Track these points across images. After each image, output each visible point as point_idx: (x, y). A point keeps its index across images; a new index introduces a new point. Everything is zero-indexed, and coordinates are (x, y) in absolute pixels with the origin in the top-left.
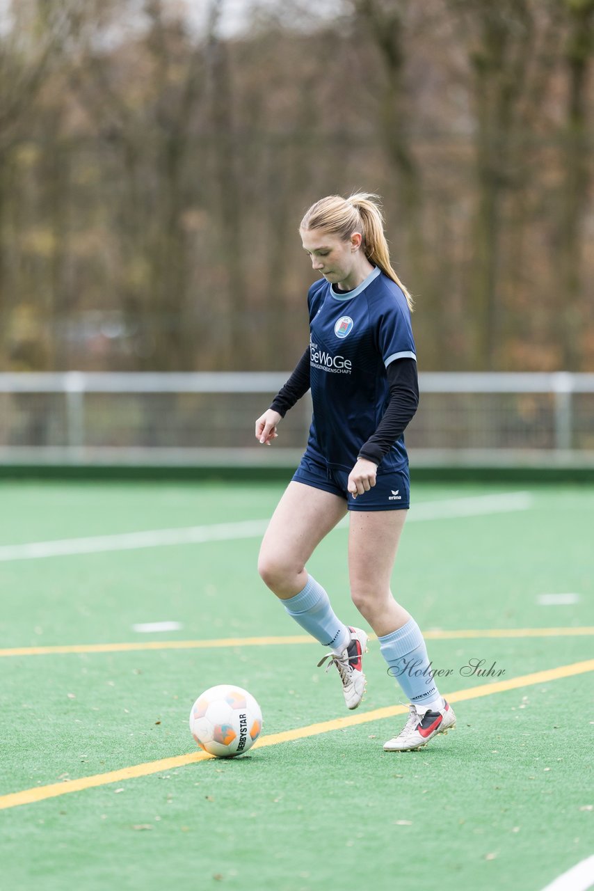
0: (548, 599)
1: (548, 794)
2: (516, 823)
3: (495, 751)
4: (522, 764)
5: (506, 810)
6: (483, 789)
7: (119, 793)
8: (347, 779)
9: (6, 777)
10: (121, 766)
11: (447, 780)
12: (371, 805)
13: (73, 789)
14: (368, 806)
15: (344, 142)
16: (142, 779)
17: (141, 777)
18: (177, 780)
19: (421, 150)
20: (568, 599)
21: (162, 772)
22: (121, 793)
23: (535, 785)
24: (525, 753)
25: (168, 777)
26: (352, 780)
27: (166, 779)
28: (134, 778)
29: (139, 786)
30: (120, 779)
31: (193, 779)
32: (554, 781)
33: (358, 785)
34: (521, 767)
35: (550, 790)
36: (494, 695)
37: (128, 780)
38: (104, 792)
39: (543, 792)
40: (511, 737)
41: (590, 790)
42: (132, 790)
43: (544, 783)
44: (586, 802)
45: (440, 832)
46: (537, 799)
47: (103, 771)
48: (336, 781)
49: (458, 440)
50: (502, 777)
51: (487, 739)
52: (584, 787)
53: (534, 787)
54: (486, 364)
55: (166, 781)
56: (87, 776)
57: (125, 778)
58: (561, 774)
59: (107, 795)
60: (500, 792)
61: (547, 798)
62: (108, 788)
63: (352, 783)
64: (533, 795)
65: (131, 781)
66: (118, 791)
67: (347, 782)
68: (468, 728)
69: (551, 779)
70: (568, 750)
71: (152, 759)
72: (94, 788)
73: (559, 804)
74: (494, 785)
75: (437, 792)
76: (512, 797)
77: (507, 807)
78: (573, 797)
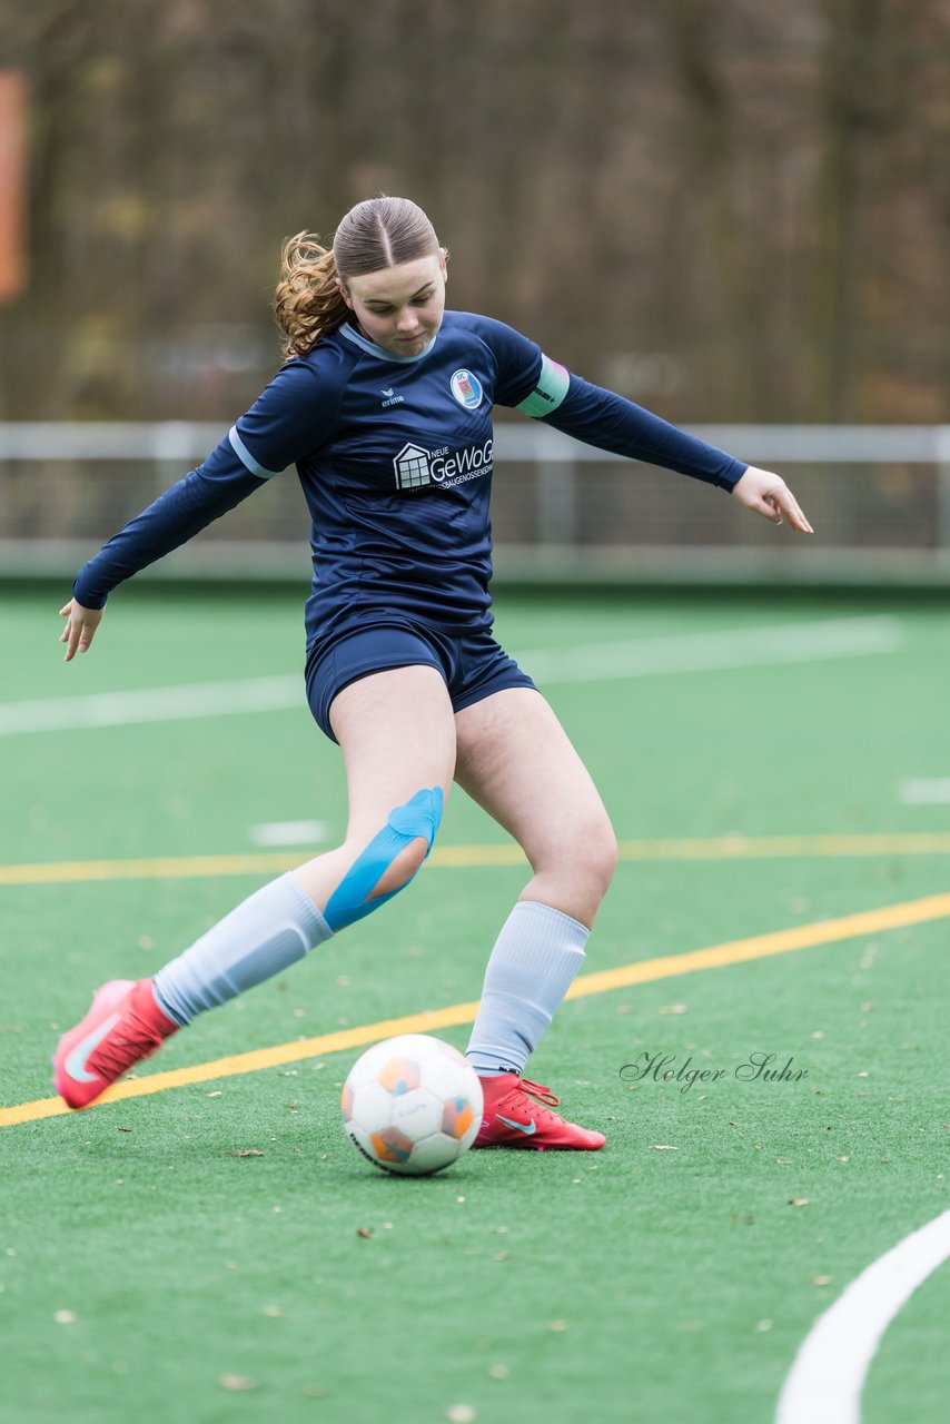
0: (918, 792)
1: (900, 1103)
2: (845, 1149)
3: (818, 1034)
4: (859, 1054)
6: (795, 1093)
7: (213, 1098)
8: (579, 1077)
9: (35, 1072)
10: (220, 1055)
12: (615, 1118)
13: (140, 1092)
15: (611, 56)
16: (253, 1076)
17: (251, 1073)
18: (307, 1077)
19: (735, 69)
21: (285, 1066)
22: (219, 1097)
23: (879, 1088)
24: (864, 1038)
25: (295, 1073)
26: (586, 1079)
27: (291, 1075)
28: (239, 1075)
29: (247, 1088)
30: (217, 1076)
31: (333, 1077)
32: (910, 1082)
33: (596, 1086)
35: (901, 1098)
37: (227, 1077)
38: (191, 1097)
39: (890, 1099)
40: (844, 1012)
42: (235, 1093)
43: (893, 1085)
45: (724, 1162)
46: (881, 1110)
47: (191, 1064)
48: (562, 1080)
50: (826, 1076)
51: (806, 1013)
53: (876, 1092)
55: (290, 1080)
56: (165, 1071)
57: (224, 1075)
58: (921, 1071)
59: (197, 1101)
60: (823, 1099)
61: (896, 1109)
62: (196, 1090)
63: (587, 1083)
64: (875, 1104)
65: (234, 1078)
66: (213, 1095)
67: (578, 1082)
68: (775, 996)
69: (905, 1078)
70: (935, 1033)
71: (270, 1044)
72: (174, 1090)
73: (915, 1119)
74: (814, 1088)
75: (721, 1098)
76: (840, 1107)
77: (831, 1123)
78: (939, 1107)
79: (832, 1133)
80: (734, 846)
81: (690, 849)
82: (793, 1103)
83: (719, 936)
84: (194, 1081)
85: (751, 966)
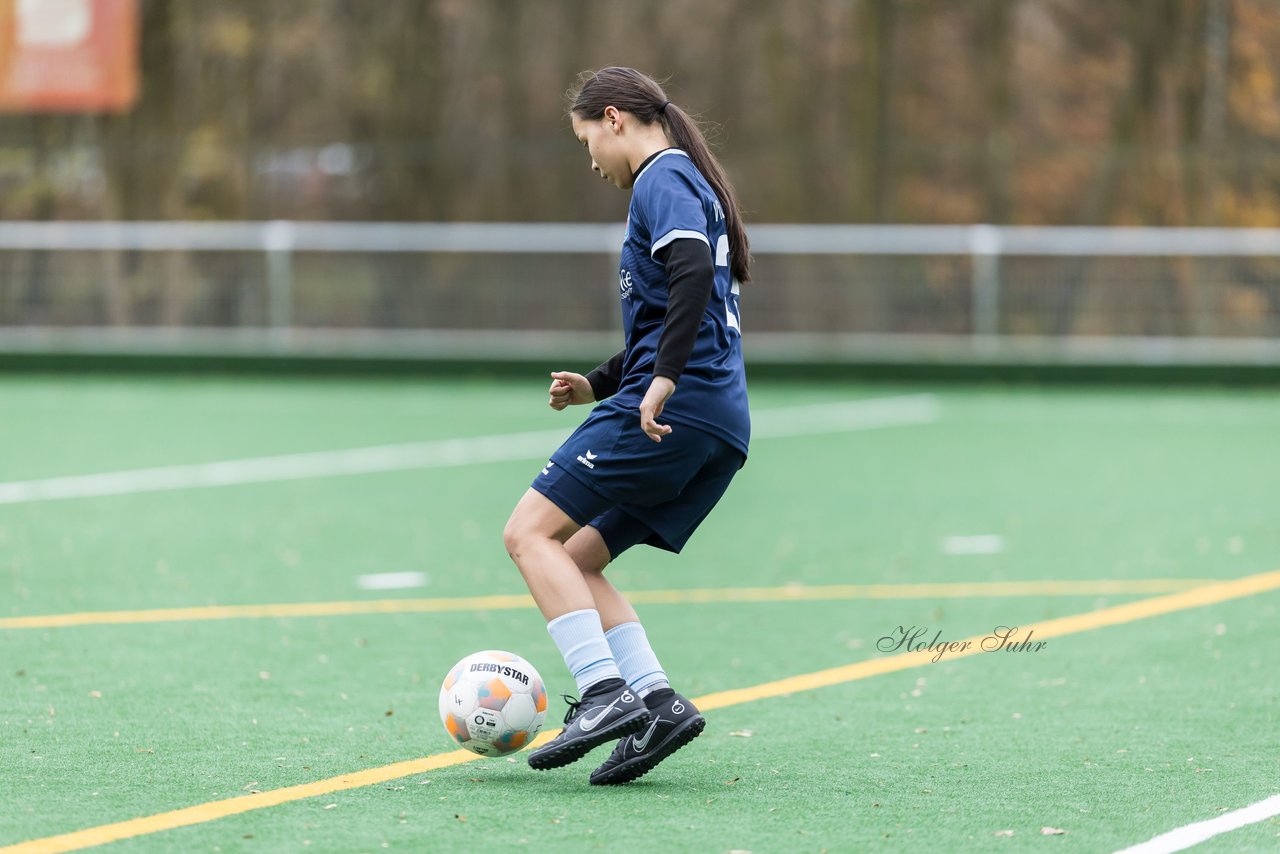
0: (958, 545)
1: (951, 814)
3: (876, 755)
4: (913, 772)
5: (888, 836)
6: (856, 806)
7: (330, 810)
8: (660, 792)
9: (167, 787)
10: (334, 773)
11: (805, 795)
12: (692, 827)
13: (263, 805)
14: (689, 828)
16: (364, 790)
17: (363, 787)
18: (414, 792)
20: (986, 544)
21: (393, 781)
22: (334, 809)
23: (932, 802)
24: (917, 758)
25: (402, 787)
27: (398, 790)
28: (352, 789)
29: (359, 801)
30: (332, 790)
31: (437, 791)
32: (960, 796)
33: (675, 800)
34: (913, 777)
35: (952, 809)
36: (876, 678)
37: (342, 792)
38: (309, 809)
39: (942, 810)
40: (899, 735)
41: (1010, 808)
42: (349, 805)
43: (944, 799)
44: (1004, 826)
46: (934, 820)
47: (308, 781)
48: (645, 795)
49: (833, 321)
50: (884, 791)
51: (864, 737)
52: (1002, 805)
53: (930, 805)
54: (876, 212)
55: (399, 793)
56: (285, 786)
57: (338, 789)
58: (970, 786)
59: (314, 813)
60: (882, 811)
61: (948, 820)
62: (314, 803)
63: (667, 797)
64: (928, 815)
65: (348, 792)
66: (329, 806)
67: (660, 797)
68: (835, 722)
69: (955, 793)
70: (981, 753)
71: (380, 763)
72: (294, 803)
73: (965, 828)
74: (873, 801)
75: (789, 810)
76: (897, 817)
77: (890, 831)
78: (986, 817)
79: (890, 840)
80: (794, 591)
81: (754, 594)
82: (854, 814)
83: (783, 670)
84: (312, 795)
85: (813, 695)
